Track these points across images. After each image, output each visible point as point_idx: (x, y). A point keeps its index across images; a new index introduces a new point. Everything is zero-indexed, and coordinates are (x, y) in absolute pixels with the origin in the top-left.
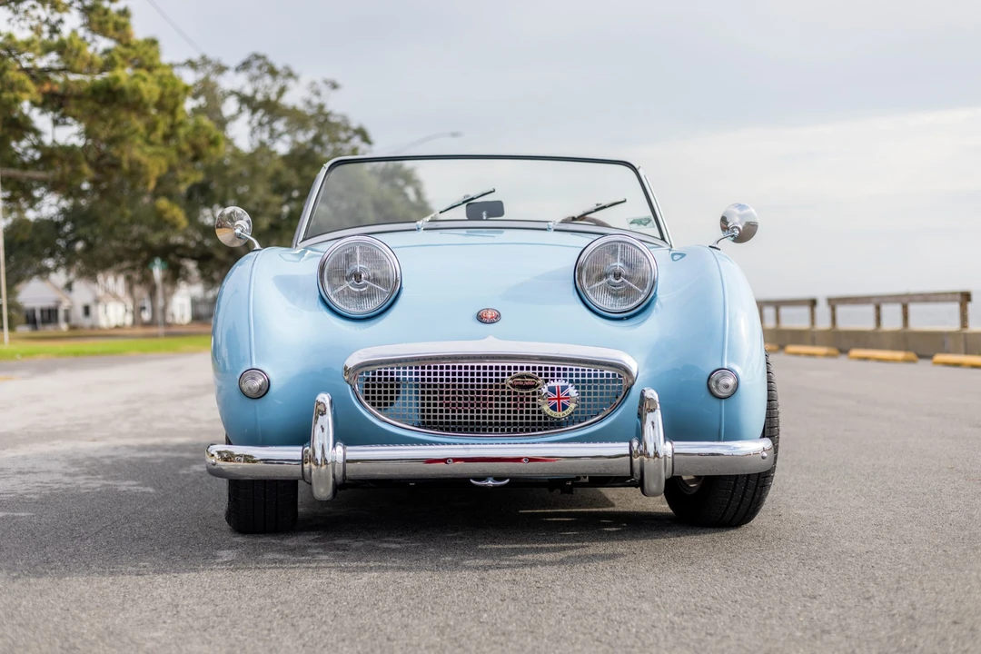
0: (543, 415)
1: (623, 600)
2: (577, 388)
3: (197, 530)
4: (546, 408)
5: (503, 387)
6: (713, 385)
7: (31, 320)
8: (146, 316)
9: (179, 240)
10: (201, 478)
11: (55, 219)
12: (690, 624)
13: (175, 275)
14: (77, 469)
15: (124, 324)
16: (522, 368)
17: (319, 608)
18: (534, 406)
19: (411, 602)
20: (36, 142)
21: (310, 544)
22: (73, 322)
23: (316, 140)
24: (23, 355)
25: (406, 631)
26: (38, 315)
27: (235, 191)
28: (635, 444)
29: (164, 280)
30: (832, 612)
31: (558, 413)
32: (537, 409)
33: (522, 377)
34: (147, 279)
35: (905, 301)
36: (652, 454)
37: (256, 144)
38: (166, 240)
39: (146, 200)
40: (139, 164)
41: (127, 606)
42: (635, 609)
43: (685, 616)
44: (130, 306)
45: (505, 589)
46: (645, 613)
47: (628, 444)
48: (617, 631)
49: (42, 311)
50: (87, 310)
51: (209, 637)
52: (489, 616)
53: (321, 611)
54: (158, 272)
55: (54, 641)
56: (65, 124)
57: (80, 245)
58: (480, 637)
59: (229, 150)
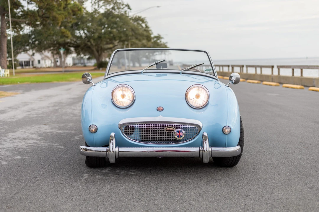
0: (175, 138)
1: (195, 196)
2: (185, 131)
3: (77, 165)
4: (176, 137)
5: (164, 130)
6: (224, 131)
7: (21, 65)
8: (58, 64)
9: (69, 40)
10: (78, 142)
11: (29, 34)
12: (211, 206)
13: (68, 52)
14: (41, 138)
15: (51, 66)
16: (169, 125)
17: (111, 198)
18: (172, 136)
19: (136, 196)
20: (22, 10)
21: (109, 172)
22: (35, 66)
23: (113, 8)
24: (20, 82)
25: (134, 207)
26: (23, 63)
27: (87, 25)
28: (201, 148)
29: (64, 53)
30: (251, 202)
31: (179, 138)
32: (173, 137)
33: (169, 128)
34: (58, 53)
35: (302, 68)
36: (205, 150)
37: (94, 10)
38: (65, 41)
39: (58, 28)
40: (55, 17)
41: (58, 196)
42: (197, 200)
43: (211, 203)
44: (53, 61)
45: (162, 191)
46: (200, 202)
47: (199, 148)
48: (191, 208)
49: (25, 62)
50: (39, 62)
51: (81, 209)
52: (157, 202)
53: (111, 199)
54: (62, 51)
55: (40, 209)
56: (31, 4)
57: (37, 42)
58: (154, 210)
59: (85, 11)
